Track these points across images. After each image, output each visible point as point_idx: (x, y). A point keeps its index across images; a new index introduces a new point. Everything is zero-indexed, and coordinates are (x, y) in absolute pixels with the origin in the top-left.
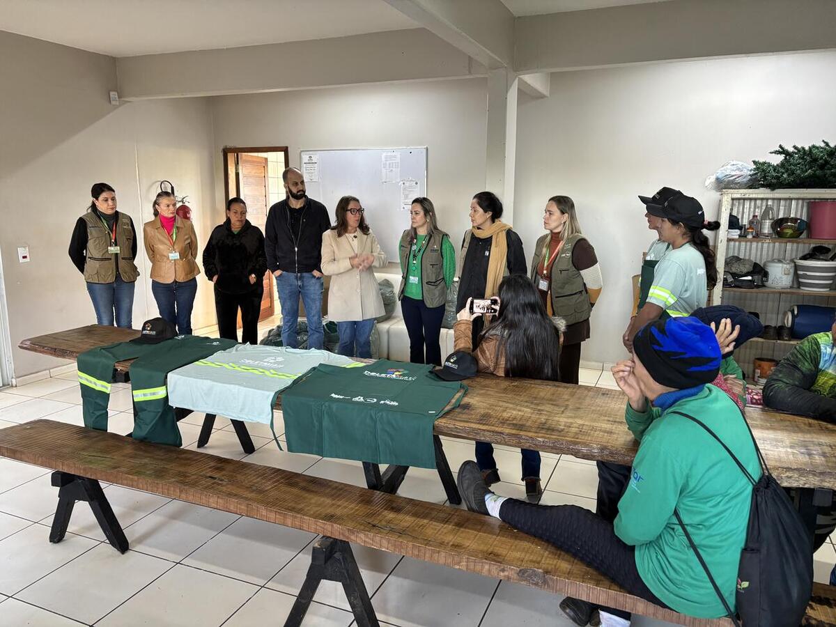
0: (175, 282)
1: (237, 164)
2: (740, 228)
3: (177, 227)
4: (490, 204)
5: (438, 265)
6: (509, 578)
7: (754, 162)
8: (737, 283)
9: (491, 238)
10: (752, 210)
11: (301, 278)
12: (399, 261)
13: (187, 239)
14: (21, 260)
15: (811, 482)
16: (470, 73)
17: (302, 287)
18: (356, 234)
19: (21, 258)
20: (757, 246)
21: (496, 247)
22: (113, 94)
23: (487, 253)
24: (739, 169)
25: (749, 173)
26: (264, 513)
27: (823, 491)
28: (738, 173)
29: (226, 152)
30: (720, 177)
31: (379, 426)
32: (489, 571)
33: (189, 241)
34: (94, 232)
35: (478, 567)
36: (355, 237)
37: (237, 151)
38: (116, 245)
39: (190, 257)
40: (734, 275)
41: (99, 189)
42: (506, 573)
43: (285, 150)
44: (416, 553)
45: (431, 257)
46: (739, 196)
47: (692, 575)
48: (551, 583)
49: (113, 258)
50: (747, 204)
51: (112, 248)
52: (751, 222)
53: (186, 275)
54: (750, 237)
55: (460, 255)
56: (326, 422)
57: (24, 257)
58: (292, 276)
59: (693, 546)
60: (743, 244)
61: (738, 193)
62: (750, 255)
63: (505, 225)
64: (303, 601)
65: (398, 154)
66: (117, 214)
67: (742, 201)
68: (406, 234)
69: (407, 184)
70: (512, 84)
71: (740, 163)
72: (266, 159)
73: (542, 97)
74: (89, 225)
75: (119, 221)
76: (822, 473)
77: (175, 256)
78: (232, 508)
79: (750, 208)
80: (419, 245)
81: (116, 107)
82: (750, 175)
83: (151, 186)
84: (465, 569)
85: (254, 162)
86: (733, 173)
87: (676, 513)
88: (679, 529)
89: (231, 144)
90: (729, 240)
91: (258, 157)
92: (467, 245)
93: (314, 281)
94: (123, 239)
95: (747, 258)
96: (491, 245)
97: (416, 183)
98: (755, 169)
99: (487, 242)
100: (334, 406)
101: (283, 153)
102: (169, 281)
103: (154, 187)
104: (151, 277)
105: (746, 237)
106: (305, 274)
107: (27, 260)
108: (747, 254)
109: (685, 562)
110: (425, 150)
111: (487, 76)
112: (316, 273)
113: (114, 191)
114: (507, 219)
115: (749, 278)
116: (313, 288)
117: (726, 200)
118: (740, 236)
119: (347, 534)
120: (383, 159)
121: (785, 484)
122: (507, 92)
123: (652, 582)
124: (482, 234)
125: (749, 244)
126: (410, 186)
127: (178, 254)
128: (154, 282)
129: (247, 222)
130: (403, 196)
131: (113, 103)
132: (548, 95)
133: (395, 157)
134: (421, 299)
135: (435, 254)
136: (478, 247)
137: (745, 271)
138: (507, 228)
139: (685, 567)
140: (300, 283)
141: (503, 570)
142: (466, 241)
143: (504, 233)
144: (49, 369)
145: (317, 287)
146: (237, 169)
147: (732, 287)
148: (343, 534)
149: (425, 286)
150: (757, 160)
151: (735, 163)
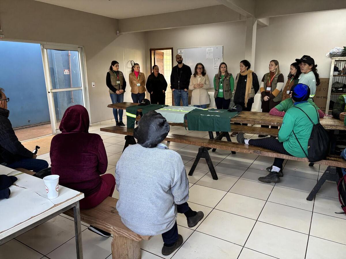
0: (139, 93)
1: (154, 54)
2: (339, 71)
3: (140, 75)
4: (246, 64)
5: (229, 85)
6: (251, 153)
7: (344, 47)
8: (337, 91)
9: (247, 75)
10: (344, 65)
11: (180, 91)
12: (214, 87)
13: (142, 79)
14: (93, 86)
15: (334, 128)
16: (240, 19)
17: (181, 95)
18: (201, 76)
19: (93, 85)
20: (341, 78)
21: (249, 78)
22: (118, 32)
23: (246, 80)
24: (338, 50)
25: (342, 51)
26: (185, 142)
27: (337, 130)
28: (338, 51)
29: (151, 50)
30: (331, 53)
31: (215, 121)
32: (246, 151)
33: (143, 80)
34: (112, 77)
35: (243, 151)
36: (200, 77)
37: (155, 50)
38: (119, 81)
39: (143, 85)
40: (336, 88)
41: (114, 63)
42: (250, 152)
43: (172, 49)
44: (226, 148)
45: (226, 82)
46: (338, 59)
47: (296, 145)
48: (262, 153)
49: (118, 85)
50: (342, 63)
51: (118, 82)
52: (343, 69)
53: (142, 91)
54: (342, 74)
55: (236, 82)
56: (199, 121)
57: (94, 85)
58: (178, 91)
59: (297, 139)
60: (340, 77)
61: (338, 58)
62: (343, 81)
63: (251, 71)
64: (195, 164)
65: (212, 49)
66: (118, 71)
67: (340, 62)
68: (217, 76)
69: (215, 59)
70: (255, 22)
71: (339, 48)
72: (163, 53)
73: (266, 26)
74: (111, 75)
75: (119, 74)
76: (337, 126)
77: (139, 85)
78: (176, 141)
79: (343, 64)
80: (222, 78)
81: (118, 36)
82: (342, 52)
83: (128, 62)
84: (239, 152)
85: (160, 54)
86: (336, 51)
87: (293, 131)
88: (293, 135)
89: (153, 48)
90: (334, 76)
91: (160, 52)
92: (238, 78)
93: (184, 92)
94: (121, 79)
95: (342, 82)
96: (247, 78)
97: (219, 59)
98: (344, 50)
99: (246, 77)
100: (202, 117)
101: (171, 50)
102: (137, 93)
103: (129, 63)
104: (131, 92)
105: (340, 74)
106: (182, 90)
107: (94, 86)
108: (342, 81)
109: (294, 142)
110: (222, 47)
111: (246, 20)
112: (186, 90)
113: (118, 63)
114: (252, 69)
115: (342, 89)
116: (185, 95)
117: (333, 61)
118: (338, 74)
119: (207, 145)
120: (207, 50)
121: (326, 129)
122: (253, 26)
123: (287, 149)
124: (244, 74)
125: (342, 77)
126: (217, 60)
127: (140, 84)
128: (132, 93)
129: (159, 73)
130: (214, 64)
131: (118, 35)
132: (268, 25)
133: (211, 50)
134: (223, 97)
135: (227, 81)
136: (242, 79)
137: (340, 86)
138: (252, 72)
139: (294, 144)
140: (180, 93)
141: (249, 151)
142: (238, 77)
143: (251, 73)
144: (100, 122)
145: (186, 94)
146: (154, 56)
147: (334, 92)
148: (207, 146)
149: (224, 92)
150: (345, 46)
151: (337, 47)
